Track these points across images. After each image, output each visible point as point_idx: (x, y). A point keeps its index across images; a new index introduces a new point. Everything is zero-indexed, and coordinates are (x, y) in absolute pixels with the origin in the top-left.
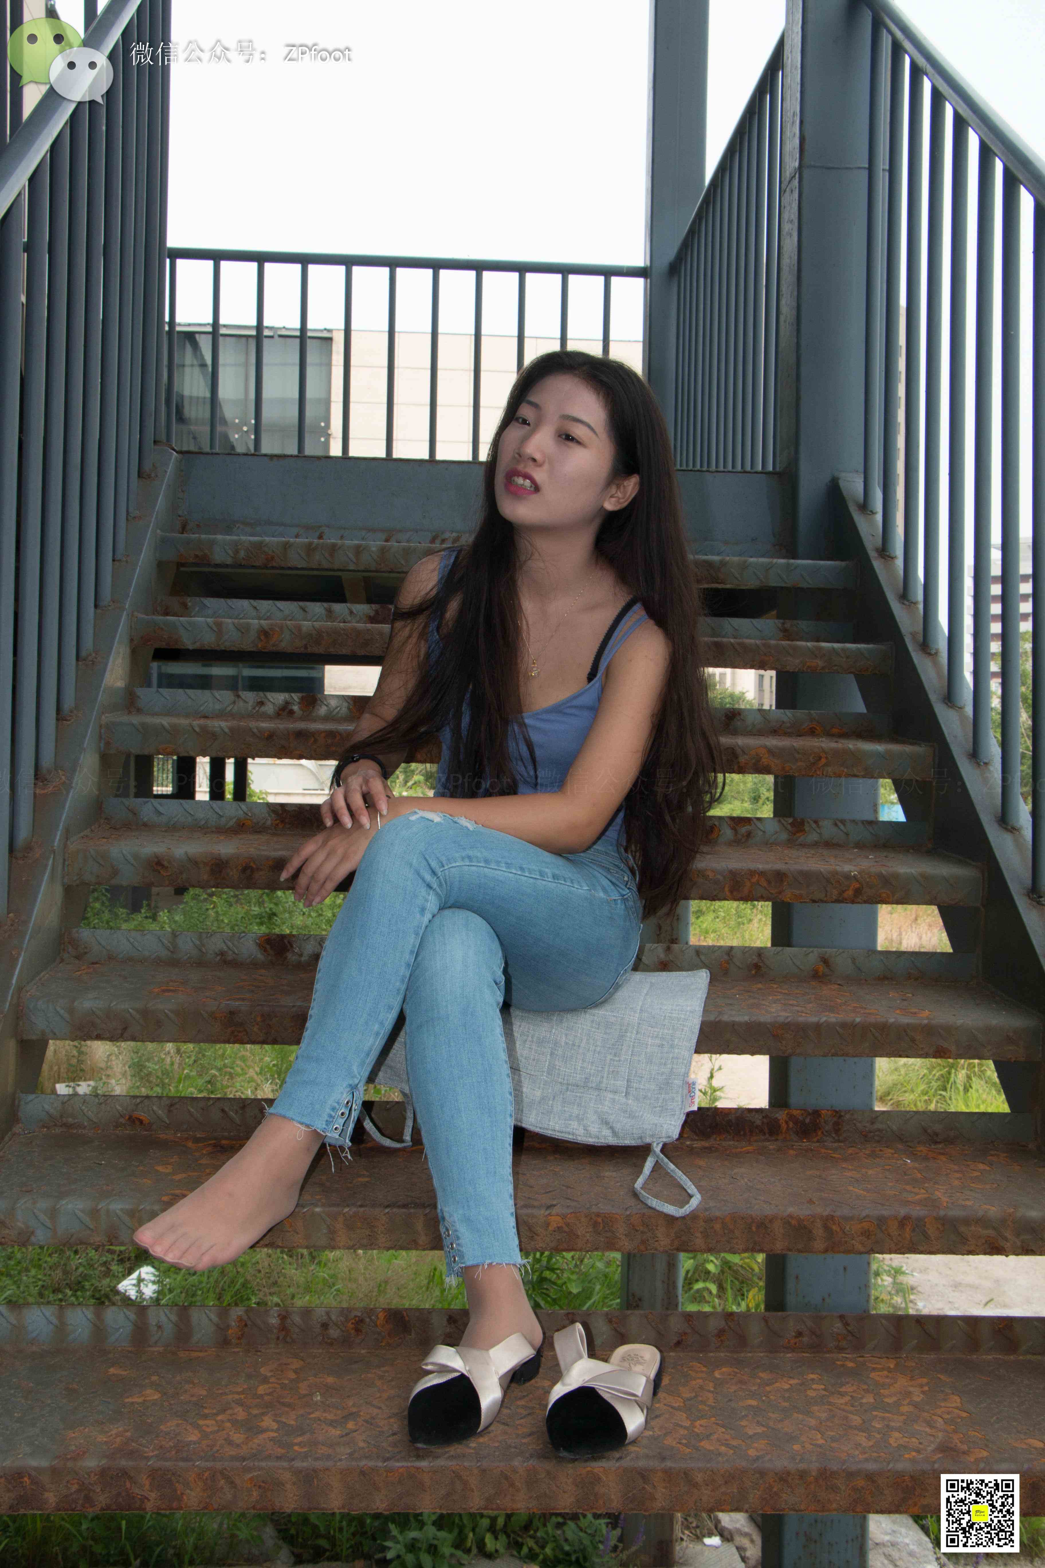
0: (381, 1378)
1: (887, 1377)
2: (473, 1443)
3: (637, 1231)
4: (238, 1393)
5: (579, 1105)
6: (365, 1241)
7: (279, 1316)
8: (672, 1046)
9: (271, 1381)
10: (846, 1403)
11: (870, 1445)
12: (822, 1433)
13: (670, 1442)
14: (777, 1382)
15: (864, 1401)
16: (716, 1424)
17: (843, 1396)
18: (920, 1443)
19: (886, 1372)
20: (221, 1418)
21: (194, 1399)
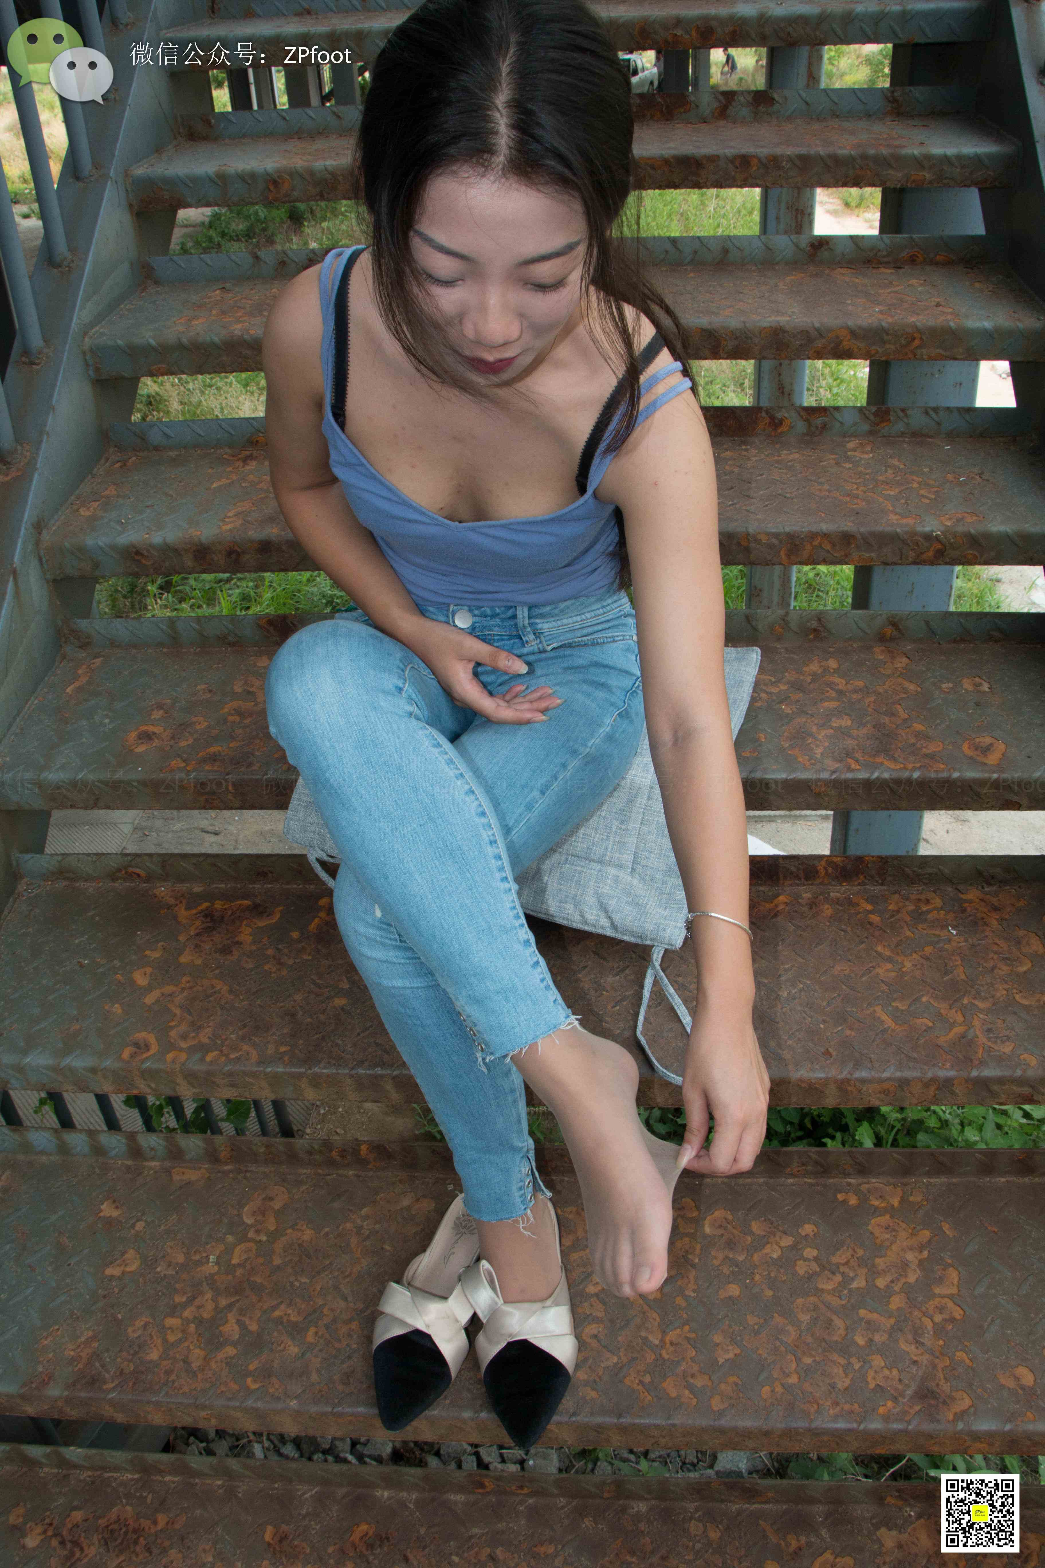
0: (358, 1231)
1: (887, 1228)
9: (250, 1235)
10: (834, 1290)
11: (846, 1385)
12: (798, 1360)
13: (631, 1380)
14: (768, 1243)
15: (854, 1285)
16: (688, 1339)
17: (833, 1273)
18: (900, 1380)
19: (887, 1217)
20: (187, 1313)
21: (171, 1272)
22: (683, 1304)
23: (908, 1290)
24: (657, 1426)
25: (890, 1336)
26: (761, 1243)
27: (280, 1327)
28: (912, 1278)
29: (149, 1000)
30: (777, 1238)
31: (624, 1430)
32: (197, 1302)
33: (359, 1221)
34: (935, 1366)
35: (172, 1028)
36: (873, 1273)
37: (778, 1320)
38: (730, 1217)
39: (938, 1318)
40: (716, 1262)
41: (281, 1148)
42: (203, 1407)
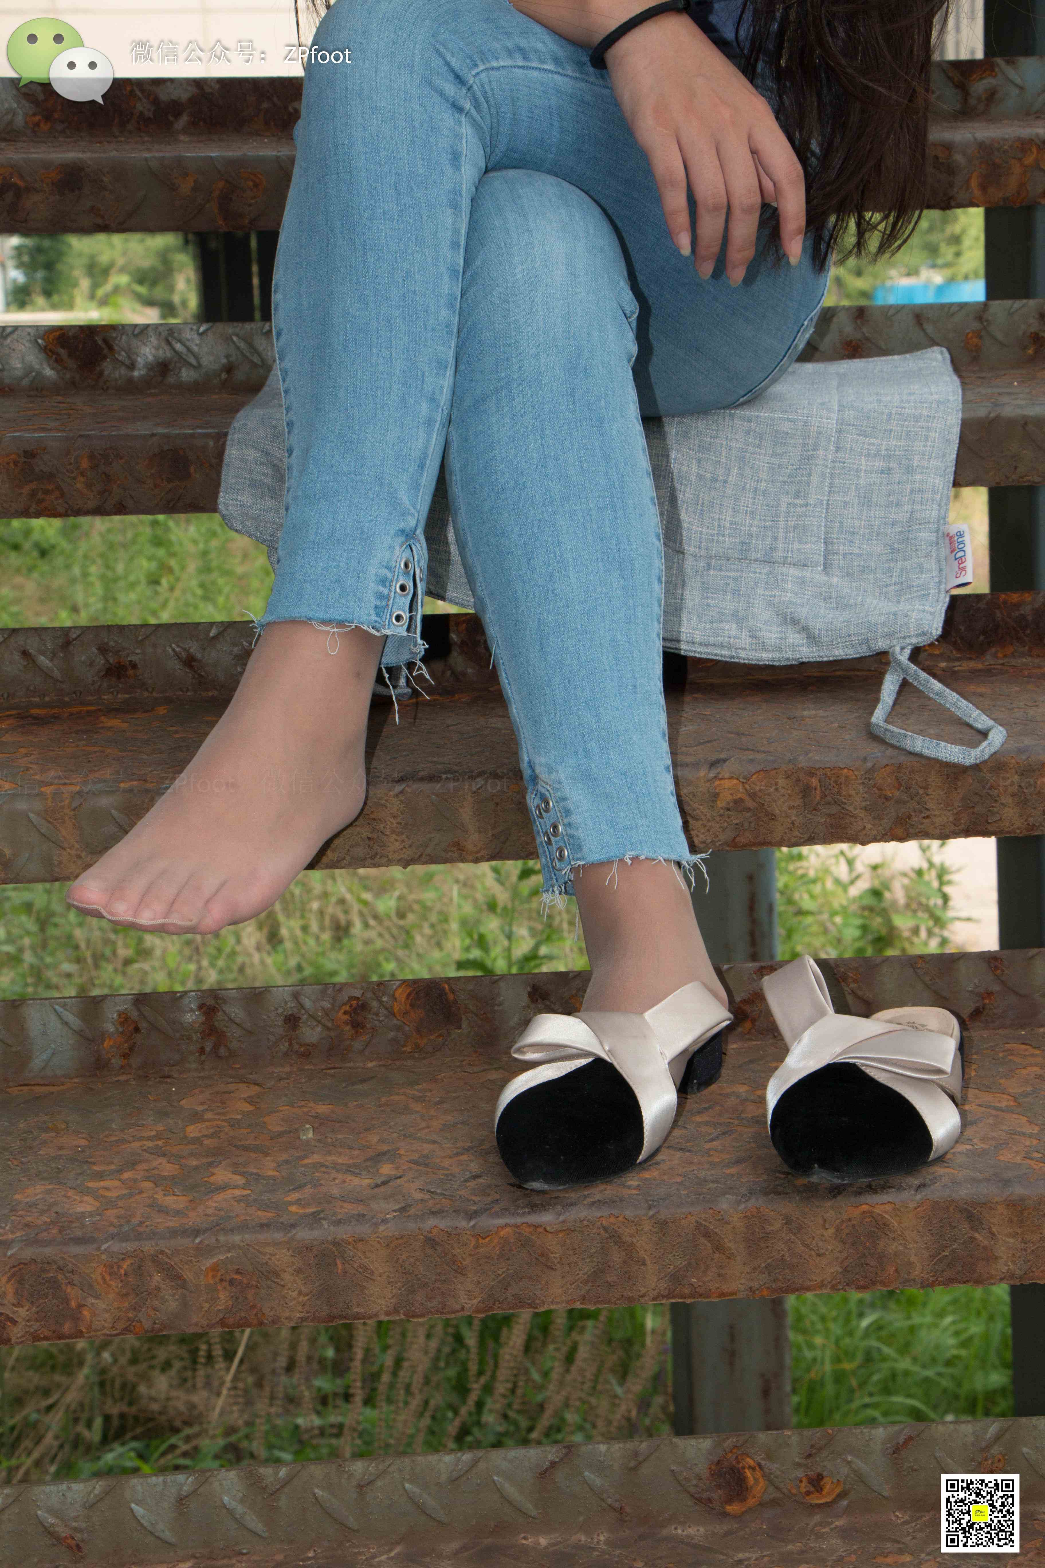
0: (418, 1099)
2: (632, 1180)
3: (887, 799)
4: (149, 1139)
5: (736, 592)
6: (359, 851)
7: (201, 1007)
8: (909, 470)
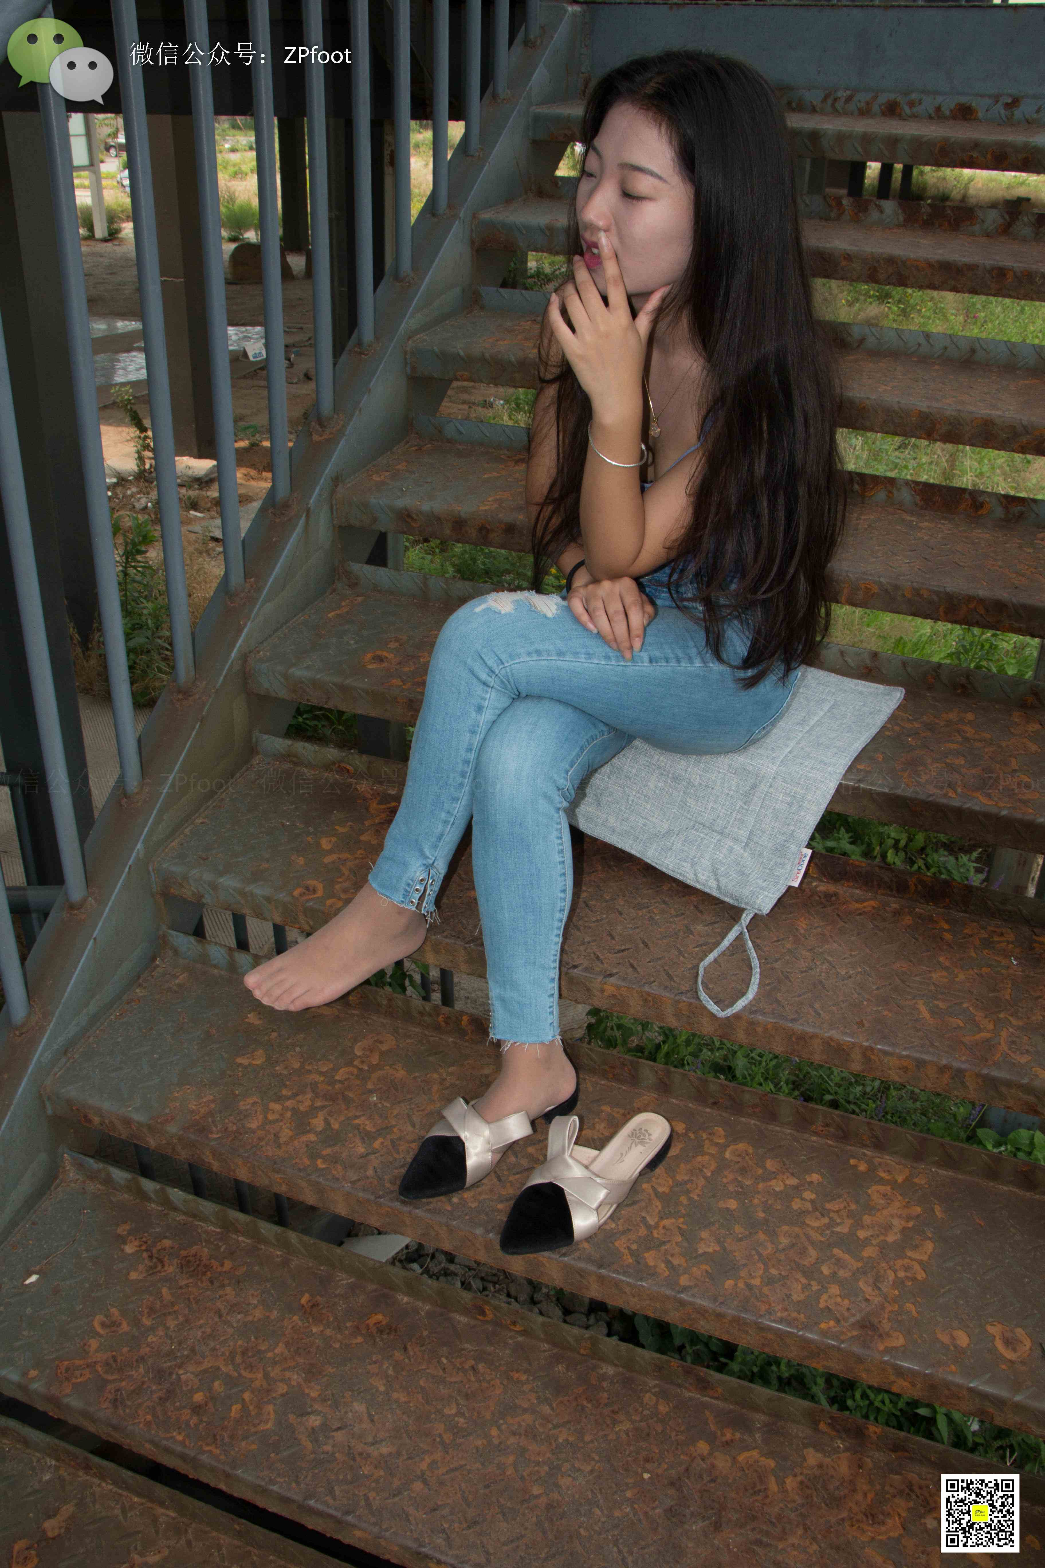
1: (885, 1195)
4: (321, 1074)
5: (699, 847)
9: (355, 1063)
10: (818, 1228)
11: (799, 1299)
12: (766, 1269)
13: (620, 1244)
14: (775, 1178)
15: (838, 1229)
16: (679, 1228)
17: (823, 1215)
18: (848, 1309)
19: (888, 1188)
20: (289, 1103)
21: (285, 1072)
22: (685, 1202)
23: (883, 1247)
24: (629, 1284)
25: (853, 1274)
26: (770, 1176)
27: (356, 1132)
28: (890, 1239)
29: (327, 860)
30: (785, 1177)
31: (601, 1279)
32: (299, 1098)
33: (444, 1075)
34: (883, 1308)
35: (339, 883)
36: (859, 1224)
37: (761, 1236)
38: (751, 1151)
39: (901, 1274)
40: (725, 1180)
41: (400, 1003)
42: (278, 1171)
